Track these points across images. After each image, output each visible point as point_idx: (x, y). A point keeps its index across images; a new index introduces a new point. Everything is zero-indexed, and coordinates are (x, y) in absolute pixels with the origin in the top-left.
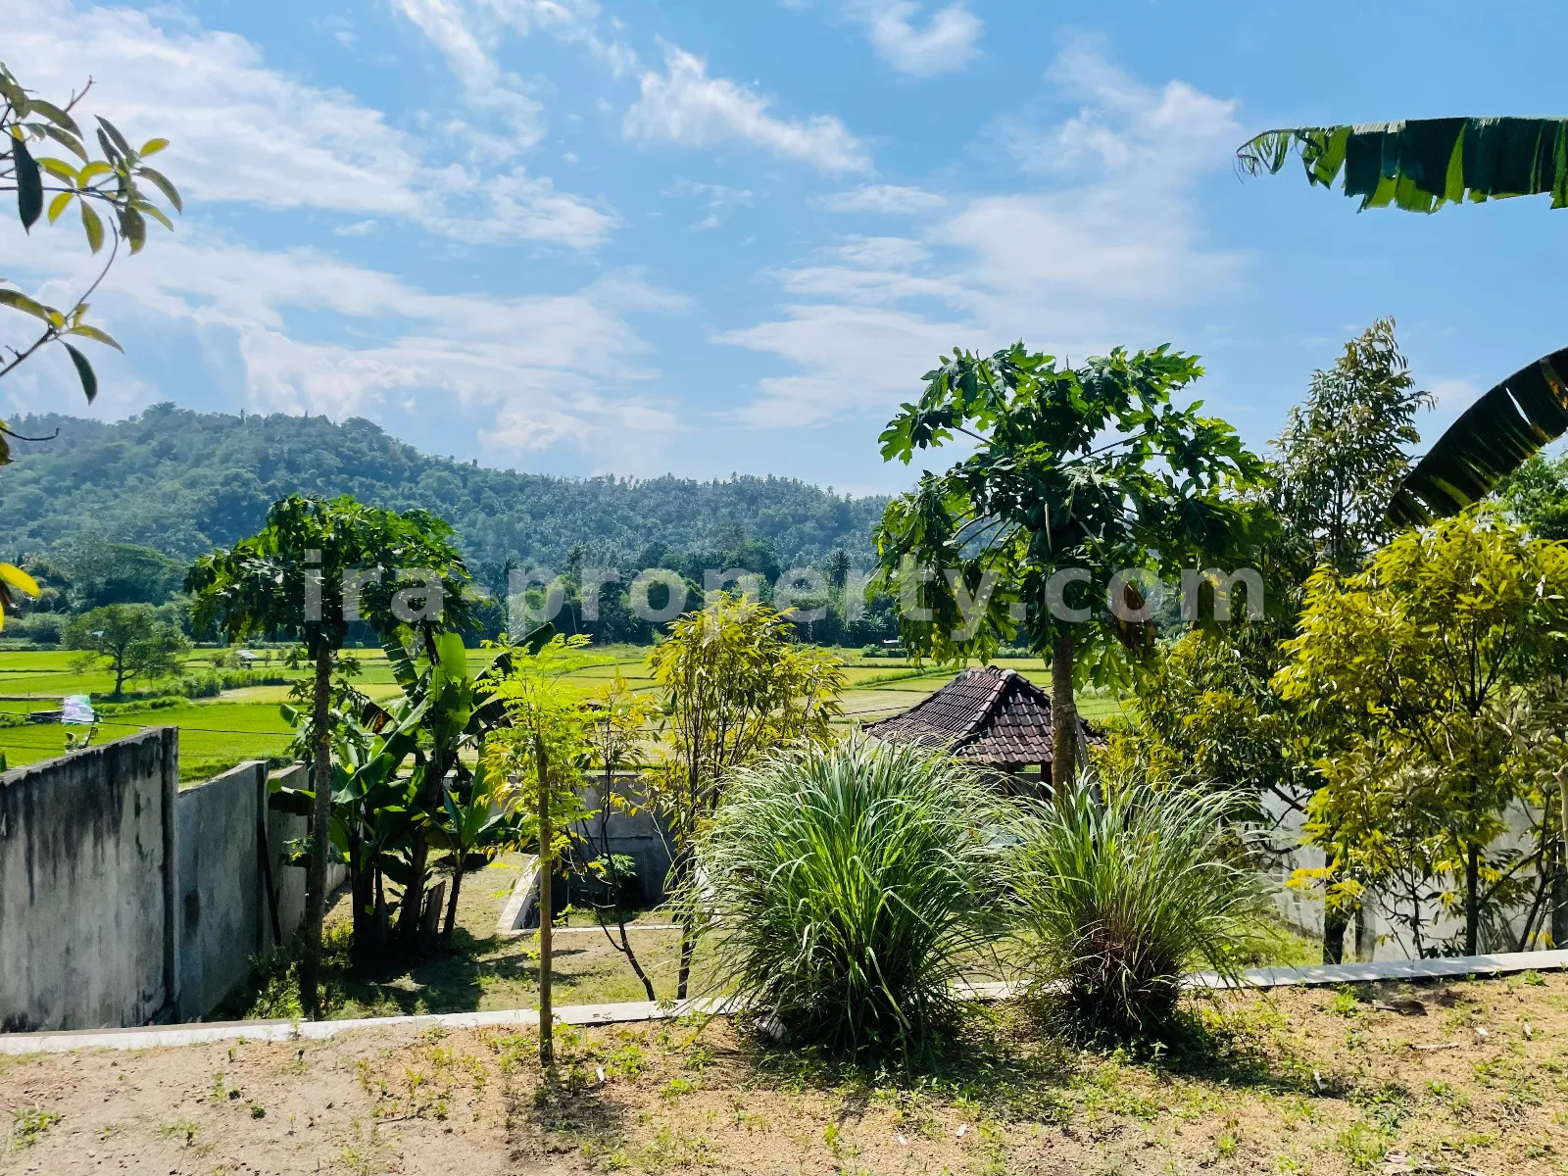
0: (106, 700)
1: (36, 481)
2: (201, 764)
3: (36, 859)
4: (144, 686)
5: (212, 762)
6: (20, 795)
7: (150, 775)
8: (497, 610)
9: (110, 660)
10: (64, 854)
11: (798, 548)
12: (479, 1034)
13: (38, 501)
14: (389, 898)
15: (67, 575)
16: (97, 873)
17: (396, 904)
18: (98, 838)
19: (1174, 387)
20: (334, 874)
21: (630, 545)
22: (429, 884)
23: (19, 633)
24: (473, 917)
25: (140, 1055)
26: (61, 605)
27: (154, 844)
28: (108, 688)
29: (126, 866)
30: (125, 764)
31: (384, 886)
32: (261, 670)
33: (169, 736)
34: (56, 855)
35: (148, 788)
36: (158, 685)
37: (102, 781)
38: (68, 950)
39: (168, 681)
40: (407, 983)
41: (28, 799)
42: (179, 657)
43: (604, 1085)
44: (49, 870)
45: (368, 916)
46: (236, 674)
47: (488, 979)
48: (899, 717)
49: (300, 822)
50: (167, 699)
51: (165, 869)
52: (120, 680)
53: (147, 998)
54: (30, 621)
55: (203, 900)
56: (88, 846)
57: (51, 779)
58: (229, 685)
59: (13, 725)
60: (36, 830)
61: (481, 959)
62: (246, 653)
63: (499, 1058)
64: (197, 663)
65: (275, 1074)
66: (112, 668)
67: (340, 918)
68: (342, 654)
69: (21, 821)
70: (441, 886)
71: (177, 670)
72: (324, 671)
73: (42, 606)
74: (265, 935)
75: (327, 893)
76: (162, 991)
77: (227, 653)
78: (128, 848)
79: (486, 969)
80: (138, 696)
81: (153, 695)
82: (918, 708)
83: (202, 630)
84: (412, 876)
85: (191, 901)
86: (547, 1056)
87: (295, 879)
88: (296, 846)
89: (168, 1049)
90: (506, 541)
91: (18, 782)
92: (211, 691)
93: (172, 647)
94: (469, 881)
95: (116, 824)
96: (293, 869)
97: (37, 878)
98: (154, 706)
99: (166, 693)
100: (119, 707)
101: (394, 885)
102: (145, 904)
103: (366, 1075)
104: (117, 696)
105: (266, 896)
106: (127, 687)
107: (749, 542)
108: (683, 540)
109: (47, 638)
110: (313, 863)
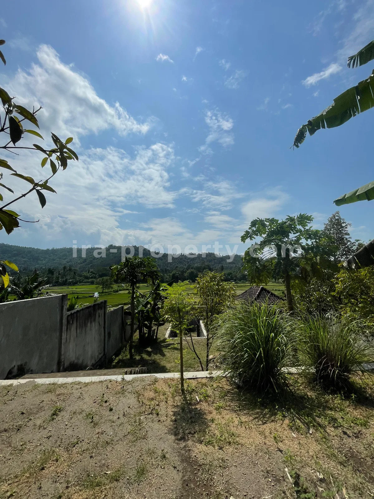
0: (101, 293)
1: (92, 258)
2: (115, 304)
3: (78, 329)
4: (107, 291)
5: (117, 304)
6: (75, 315)
7: (102, 309)
8: (163, 277)
9: (101, 286)
10: (84, 326)
11: (214, 264)
12: (165, 380)
13: (92, 261)
14: (145, 332)
15: (95, 272)
16: (91, 330)
17: (146, 333)
18: (91, 322)
19: (308, 223)
20: (135, 327)
21: (185, 265)
22: (153, 329)
23: (88, 282)
24: (160, 335)
25: (86, 385)
26: (95, 278)
27: (102, 323)
28: (101, 291)
29: (97, 328)
30: (97, 307)
31: (145, 330)
32: (125, 288)
33: (105, 302)
34: (82, 327)
35: (101, 312)
36: (109, 291)
37: (92, 311)
38: (84, 346)
39: (110, 290)
40: (149, 349)
41: (77, 316)
42: (112, 286)
43: (198, 403)
44: (81, 329)
45: (142, 335)
46: (121, 288)
47: (164, 349)
48: (239, 295)
49: (130, 317)
50: (110, 293)
51: (104, 328)
52: (103, 290)
53: (100, 354)
54: (90, 280)
55: (111, 332)
56: (89, 324)
57: (82, 311)
58: (120, 290)
59: (86, 298)
60: (78, 321)
61: (162, 344)
62: (123, 285)
63: (171, 390)
64: (115, 287)
65: (116, 393)
66: (102, 288)
67: (136, 335)
68: (138, 285)
69: (75, 320)
70: (155, 329)
71: (112, 288)
72: (133, 289)
73: (92, 278)
74: (123, 340)
75: (134, 330)
76: (103, 353)
77: (120, 285)
78: (97, 324)
79: (164, 347)
80: (106, 292)
81: (108, 292)
82: (243, 294)
83: (116, 282)
84: (149, 328)
85: (109, 334)
86: (183, 390)
87: (128, 328)
88: (129, 322)
89: (94, 383)
90: (164, 265)
91: (75, 312)
92: (117, 291)
93: (111, 284)
94: (160, 328)
95: (95, 320)
96: (128, 326)
97: (78, 331)
98: (108, 294)
99: (110, 292)
100: (103, 294)
101: (146, 329)
102: (100, 335)
103: (138, 395)
104: (103, 292)
105: (123, 332)
106: (104, 291)
107: (206, 264)
108: (194, 264)
109: (92, 283)
110: (132, 324)
